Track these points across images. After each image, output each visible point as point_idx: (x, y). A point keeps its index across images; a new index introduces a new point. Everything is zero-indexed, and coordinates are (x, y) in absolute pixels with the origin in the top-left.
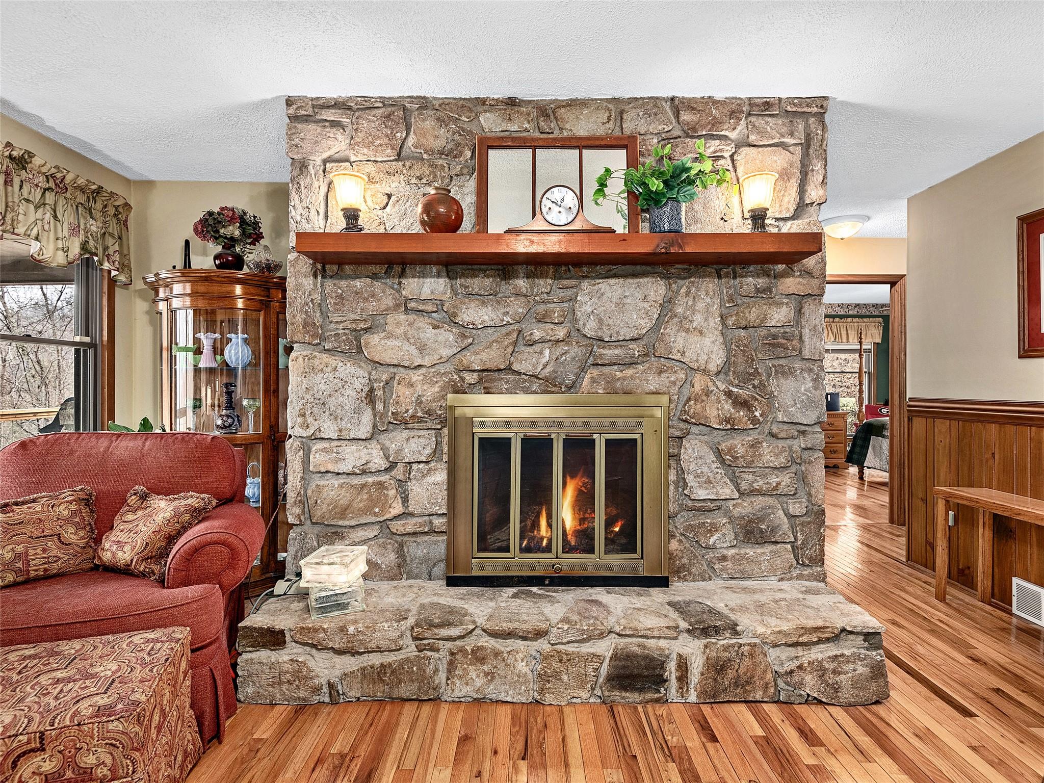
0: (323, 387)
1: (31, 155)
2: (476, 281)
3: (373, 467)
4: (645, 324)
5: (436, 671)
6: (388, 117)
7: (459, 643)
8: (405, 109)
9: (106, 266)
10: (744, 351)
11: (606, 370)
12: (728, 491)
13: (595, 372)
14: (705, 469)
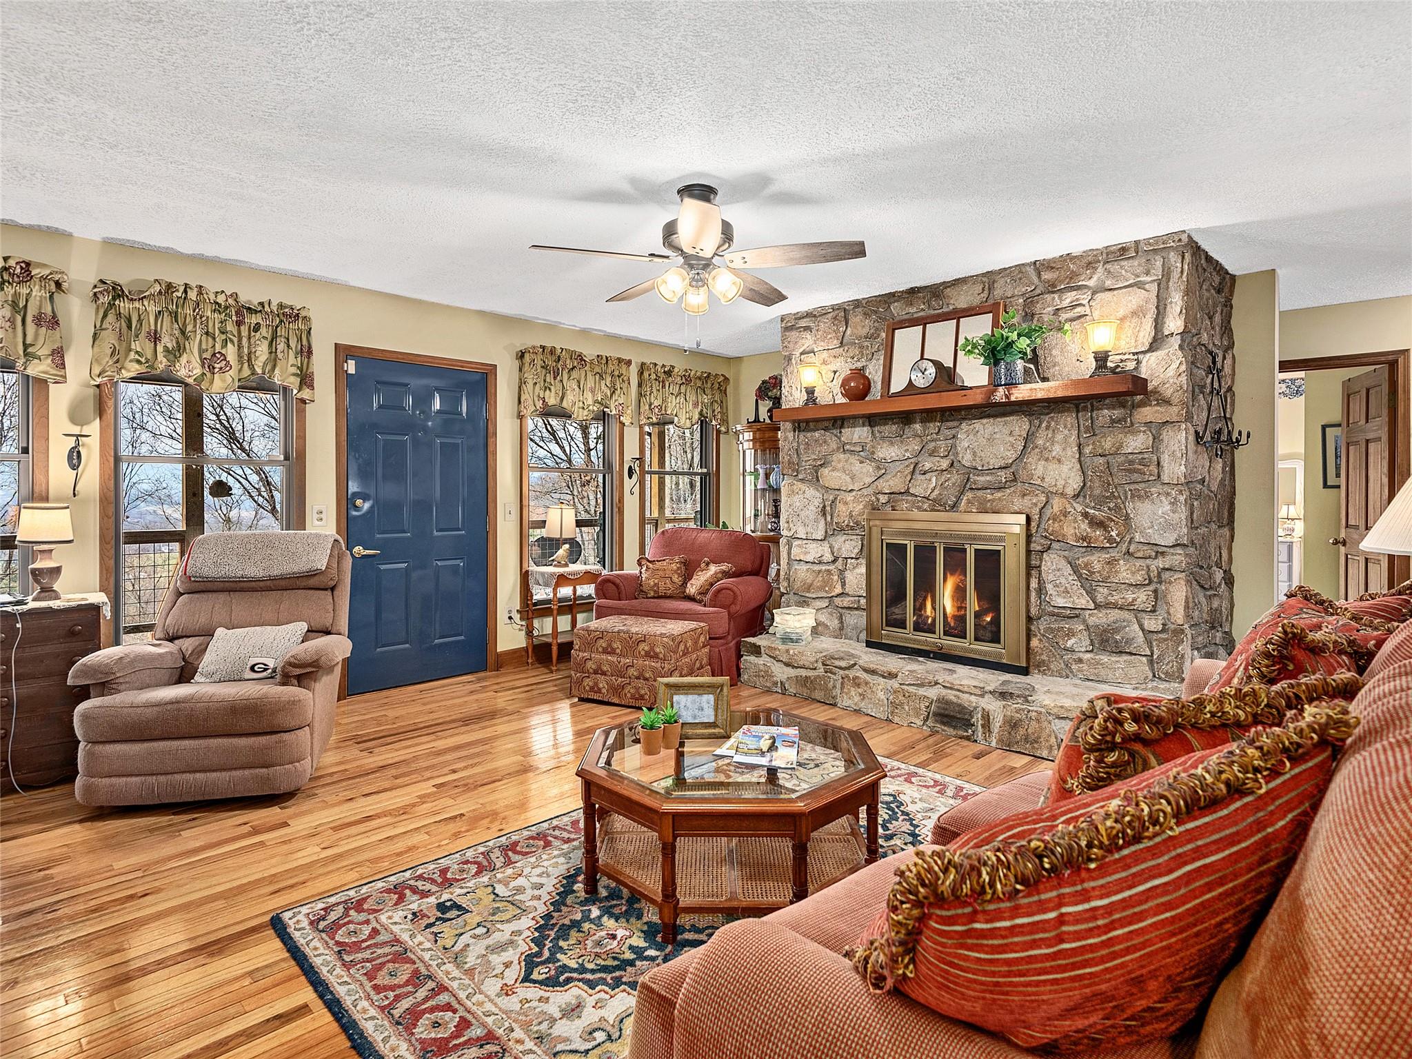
0: (798, 504)
1: (673, 367)
2: (887, 427)
3: (825, 559)
4: (1011, 455)
5: (834, 687)
6: (835, 318)
7: (846, 672)
8: (845, 310)
9: (714, 423)
10: (1101, 477)
11: (980, 493)
12: (1084, 602)
13: (969, 495)
14: (1063, 580)
